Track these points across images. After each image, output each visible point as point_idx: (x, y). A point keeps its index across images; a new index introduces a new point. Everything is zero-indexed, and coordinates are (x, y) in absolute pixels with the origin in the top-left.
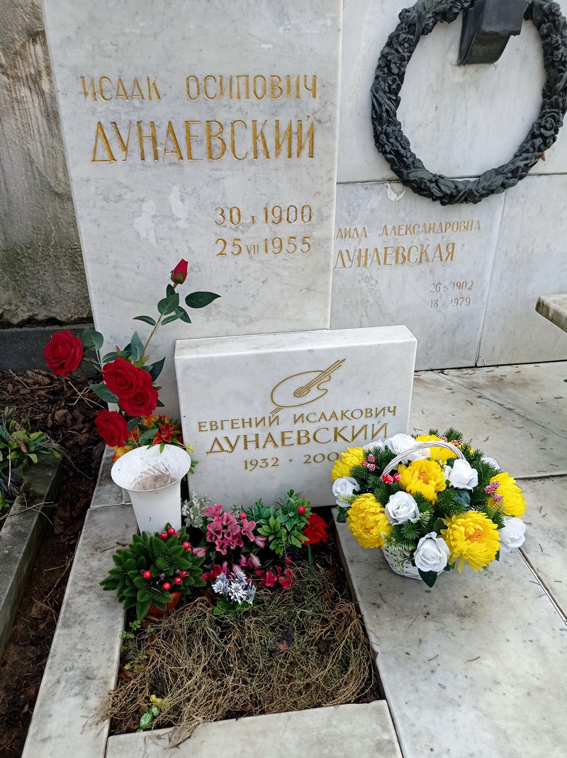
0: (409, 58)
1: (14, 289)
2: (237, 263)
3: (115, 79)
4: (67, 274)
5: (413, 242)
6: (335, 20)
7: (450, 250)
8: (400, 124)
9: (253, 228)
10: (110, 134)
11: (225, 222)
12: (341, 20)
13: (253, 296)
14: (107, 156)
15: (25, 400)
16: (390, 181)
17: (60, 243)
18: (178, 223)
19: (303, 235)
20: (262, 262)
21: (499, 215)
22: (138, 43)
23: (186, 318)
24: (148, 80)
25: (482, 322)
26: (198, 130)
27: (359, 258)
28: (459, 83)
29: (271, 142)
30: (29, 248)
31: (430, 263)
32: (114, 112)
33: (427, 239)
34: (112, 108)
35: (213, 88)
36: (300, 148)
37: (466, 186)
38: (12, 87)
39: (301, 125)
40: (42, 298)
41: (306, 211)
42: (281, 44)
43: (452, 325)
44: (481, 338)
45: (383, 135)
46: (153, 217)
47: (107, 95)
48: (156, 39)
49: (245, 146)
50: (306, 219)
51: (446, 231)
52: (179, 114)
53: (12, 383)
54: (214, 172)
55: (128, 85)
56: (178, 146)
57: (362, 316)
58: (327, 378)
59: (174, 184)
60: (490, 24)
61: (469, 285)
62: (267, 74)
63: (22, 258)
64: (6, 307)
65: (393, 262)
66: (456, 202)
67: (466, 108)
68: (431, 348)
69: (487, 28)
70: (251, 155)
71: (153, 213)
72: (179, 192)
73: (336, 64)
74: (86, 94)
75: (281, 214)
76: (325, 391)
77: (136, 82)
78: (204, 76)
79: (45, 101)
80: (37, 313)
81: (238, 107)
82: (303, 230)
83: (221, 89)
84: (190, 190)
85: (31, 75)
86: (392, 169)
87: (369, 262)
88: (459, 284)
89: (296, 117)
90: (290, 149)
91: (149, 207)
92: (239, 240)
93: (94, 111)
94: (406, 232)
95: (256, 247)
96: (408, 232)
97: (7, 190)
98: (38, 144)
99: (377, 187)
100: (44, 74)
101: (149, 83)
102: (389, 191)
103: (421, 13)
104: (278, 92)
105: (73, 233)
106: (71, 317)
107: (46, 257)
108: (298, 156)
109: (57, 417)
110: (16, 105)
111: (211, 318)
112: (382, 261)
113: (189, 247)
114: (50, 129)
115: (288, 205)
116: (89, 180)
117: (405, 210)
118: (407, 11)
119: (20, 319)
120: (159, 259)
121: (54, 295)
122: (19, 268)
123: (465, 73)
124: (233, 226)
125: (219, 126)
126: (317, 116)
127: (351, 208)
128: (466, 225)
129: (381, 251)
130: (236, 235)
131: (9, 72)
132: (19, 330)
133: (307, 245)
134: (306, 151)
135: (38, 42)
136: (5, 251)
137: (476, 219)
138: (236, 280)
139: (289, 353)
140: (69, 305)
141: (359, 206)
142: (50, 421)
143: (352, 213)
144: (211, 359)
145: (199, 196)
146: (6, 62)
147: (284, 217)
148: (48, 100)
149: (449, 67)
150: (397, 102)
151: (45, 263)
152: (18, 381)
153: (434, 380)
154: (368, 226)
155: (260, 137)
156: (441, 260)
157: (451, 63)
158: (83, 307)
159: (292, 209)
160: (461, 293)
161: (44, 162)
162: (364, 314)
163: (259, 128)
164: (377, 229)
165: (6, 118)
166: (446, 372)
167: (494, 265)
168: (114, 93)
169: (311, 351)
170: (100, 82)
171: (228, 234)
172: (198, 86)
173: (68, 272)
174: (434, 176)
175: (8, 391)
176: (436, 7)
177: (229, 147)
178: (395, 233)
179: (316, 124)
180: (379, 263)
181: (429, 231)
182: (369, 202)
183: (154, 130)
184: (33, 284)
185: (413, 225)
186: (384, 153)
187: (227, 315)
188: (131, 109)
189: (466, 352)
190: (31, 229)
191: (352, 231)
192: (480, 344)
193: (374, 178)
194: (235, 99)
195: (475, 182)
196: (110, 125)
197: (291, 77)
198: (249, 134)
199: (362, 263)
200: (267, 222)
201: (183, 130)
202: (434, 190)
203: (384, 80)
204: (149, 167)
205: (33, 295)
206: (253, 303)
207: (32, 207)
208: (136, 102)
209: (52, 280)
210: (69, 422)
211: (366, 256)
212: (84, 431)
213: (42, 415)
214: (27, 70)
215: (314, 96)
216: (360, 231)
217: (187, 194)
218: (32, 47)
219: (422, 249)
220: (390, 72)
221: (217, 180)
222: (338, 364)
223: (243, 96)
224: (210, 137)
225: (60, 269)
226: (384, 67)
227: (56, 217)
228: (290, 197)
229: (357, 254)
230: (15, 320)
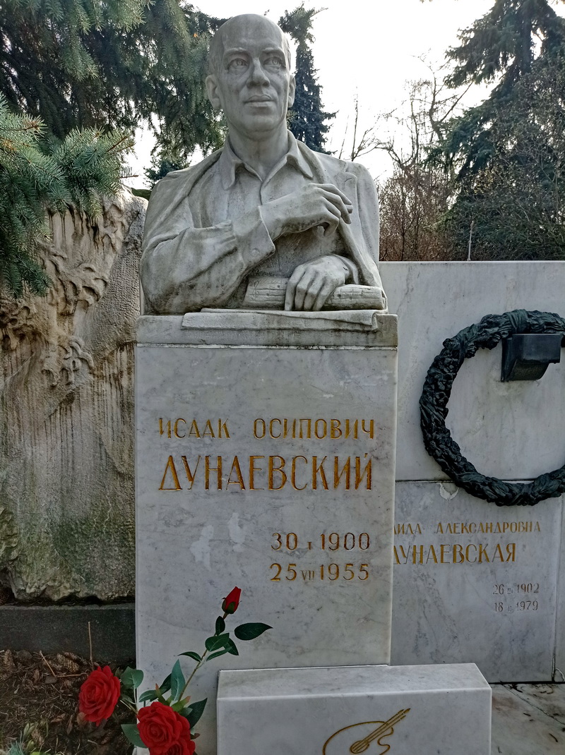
0: (455, 376)
1: (61, 564)
2: (291, 589)
3: (190, 421)
4: (115, 551)
5: (470, 541)
6: (391, 376)
7: (511, 551)
8: (449, 431)
9: (309, 553)
10: (179, 466)
11: (281, 547)
12: (396, 376)
13: (306, 624)
14: (173, 485)
15: (49, 691)
16: (442, 480)
17: (115, 519)
18: (234, 547)
19: (360, 562)
20: (317, 588)
21: (558, 517)
22: (214, 392)
23: (235, 652)
24: (220, 421)
25: (553, 629)
26: (261, 464)
27: (414, 555)
28: (504, 396)
29: (330, 475)
30: (84, 524)
31: (491, 563)
32: (185, 447)
33: (485, 539)
34: (184, 444)
35: (278, 429)
36: (358, 481)
37: (521, 490)
38: (96, 383)
39: (359, 461)
40: (87, 575)
41: (364, 539)
42: (342, 394)
43: (521, 631)
44: (555, 648)
45: (433, 442)
46: (211, 541)
47: (181, 434)
48: (230, 390)
49: (304, 477)
50: (364, 546)
51: (504, 531)
52: (245, 450)
53: (39, 669)
54: (274, 500)
55: (201, 426)
56: (241, 478)
57: (420, 618)
58: (389, 731)
59: (234, 511)
60: (530, 354)
61: (535, 588)
62: (328, 418)
63: (75, 533)
64: (50, 583)
65: (451, 560)
66: (513, 504)
67: (513, 417)
68: (499, 657)
69: (526, 357)
70: (311, 486)
71: (210, 538)
72: (239, 518)
73: (392, 410)
74: (162, 432)
75: (338, 542)
76: (386, 748)
77: (209, 423)
78: (271, 419)
79: (122, 394)
80: (79, 590)
81: (300, 444)
82: (360, 557)
83: (286, 430)
84: (249, 517)
85: (114, 374)
86: (443, 470)
87: (425, 559)
88: (523, 587)
89: (354, 454)
90: (348, 481)
91: (208, 531)
92: (295, 565)
93: (167, 446)
94: (462, 530)
95: (312, 573)
96: (464, 530)
97: (73, 469)
98: (110, 429)
99: (429, 486)
100: (125, 373)
101: (220, 424)
102: (442, 490)
103: (463, 342)
104: (337, 433)
105: (128, 510)
106: (112, 596)
107: (98, 532)
108: (356, 488)
109: (78, 720)
110: (96, 397)
111: (259, 647)
112: (439, 559)
113: (243, 571)
114: (123, 417)
115: (346, 533)
116: (154, 506)
117: (459, 508)
118: (450, 340)
119: (61, 596)
120: (211, 582)
121: (99, 572)
122: (70, 543)
123: (509, 388)
124: (289, 551)
125: (281, 461)
126: (375, 454)
127: (404, 504)
128: (525, 525)
129: (437, 549)
130: (291, 560)
131: (96, 372)
132: (57, 608)
133: (365, 572)
134: (364, 483)
135: (125, 350)
136: (60, 526)
137: (535, 520)
138: (290, 606)
139: (345, 699)
140: (111, 583)
141: (412, 503)
142: (70, 725)
143: (405, 509)
144: (257, 702)
145: (257, 522)
146: (95, 365)
147: (342, 543)
148: (125, 394)
149: (493, 384)
150: (445, 412)
151: (96, 540)
152: (46, 666)
153: (507, 699)
154: (422, 523)
155: (319, 470)
156: (502, 560)
157: (494, 380)
158: (125, 585)
159: (350, 537)
160: (527, 596)
161: (113, 445)
162: (422, 615)
163: (319, 463)
164: (431, 526)
165: (85, 407)
166: (519, 686)
167: (559, 568)
168: (188, 432)
169: (371, 697)
170: (176, 423)
171: (284, 559)
172: (264, 427)
173: (117, 549)
174: (487, 478)
175: (33, 680)
176: (476, 338)
177: (289, 479)
178: (451, 530)
179: (373, 460)
180: (436, 561)
181: (487, 530)
182: (421, 499)
183: (221, 463)
184: (80, 560)
185: (469, 524)
186: (435, 457)
187: (277, 644)
188: (202, 445)
189: (540, 663)
190: (89, 505)
191: (406, 527)
192: (554, 654)
193: (425, 477)
194: (298, 438)
195: (529, 485)
196: (180, 459)
197: (350, 421)
198: (309, 467)
199: (418, 559)
200: (323, 548)
201: (248, 464)
202: (488, 492)
203: (432, 395)
204: (212, 495)
205: (79, 571)
206: (306, 631)
207: (94, 485)
208: (207, 440)
209: (99, 556)
210: (90, 726)
211: (421, 553)
212: (105, 741)
213: (63, 716)
214: (111, 370)
215: (372, 437)
216: (414, 528)
217: (246, 520)
218: (119, 353)
219: (481, 549)
220: (437, 389)
221: (276, 508)
222: (402, 714)
223: (305, 436)
224: (272, 470)
225: (110, 545)
226: (432, 384)
227: (115, 494)
228: (347, 525)
229: (412, 550)
230: (56, 596)
